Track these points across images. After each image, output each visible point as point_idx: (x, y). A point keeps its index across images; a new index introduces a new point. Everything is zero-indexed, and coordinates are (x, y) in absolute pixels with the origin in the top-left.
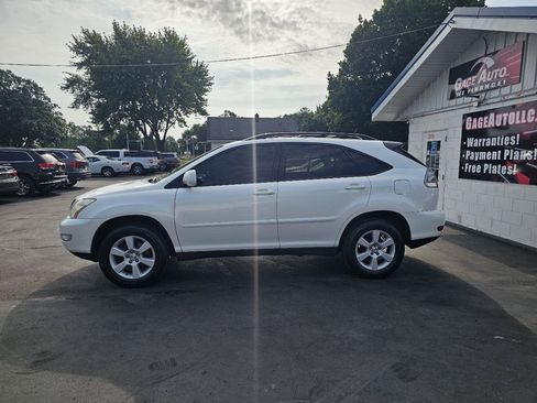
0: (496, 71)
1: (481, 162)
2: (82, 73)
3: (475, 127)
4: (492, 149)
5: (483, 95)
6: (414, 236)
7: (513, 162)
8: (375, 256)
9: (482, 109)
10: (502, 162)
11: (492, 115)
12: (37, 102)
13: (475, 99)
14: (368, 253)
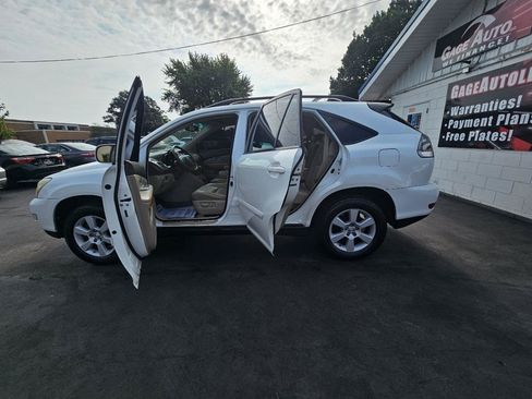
0: (497, 28)
1: (467, 131)
2: (173, 89)
3: (462, 94)
4: (481, 115)
5: (476, 59)
6: (399, 216)
7: (509, 127)
8: (351, 237)
9: (474, 74)
10: (494, 129)
11: (486, 79)
12: (153, 110)
13: (465, 65)
14: (344, 234)
